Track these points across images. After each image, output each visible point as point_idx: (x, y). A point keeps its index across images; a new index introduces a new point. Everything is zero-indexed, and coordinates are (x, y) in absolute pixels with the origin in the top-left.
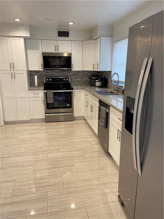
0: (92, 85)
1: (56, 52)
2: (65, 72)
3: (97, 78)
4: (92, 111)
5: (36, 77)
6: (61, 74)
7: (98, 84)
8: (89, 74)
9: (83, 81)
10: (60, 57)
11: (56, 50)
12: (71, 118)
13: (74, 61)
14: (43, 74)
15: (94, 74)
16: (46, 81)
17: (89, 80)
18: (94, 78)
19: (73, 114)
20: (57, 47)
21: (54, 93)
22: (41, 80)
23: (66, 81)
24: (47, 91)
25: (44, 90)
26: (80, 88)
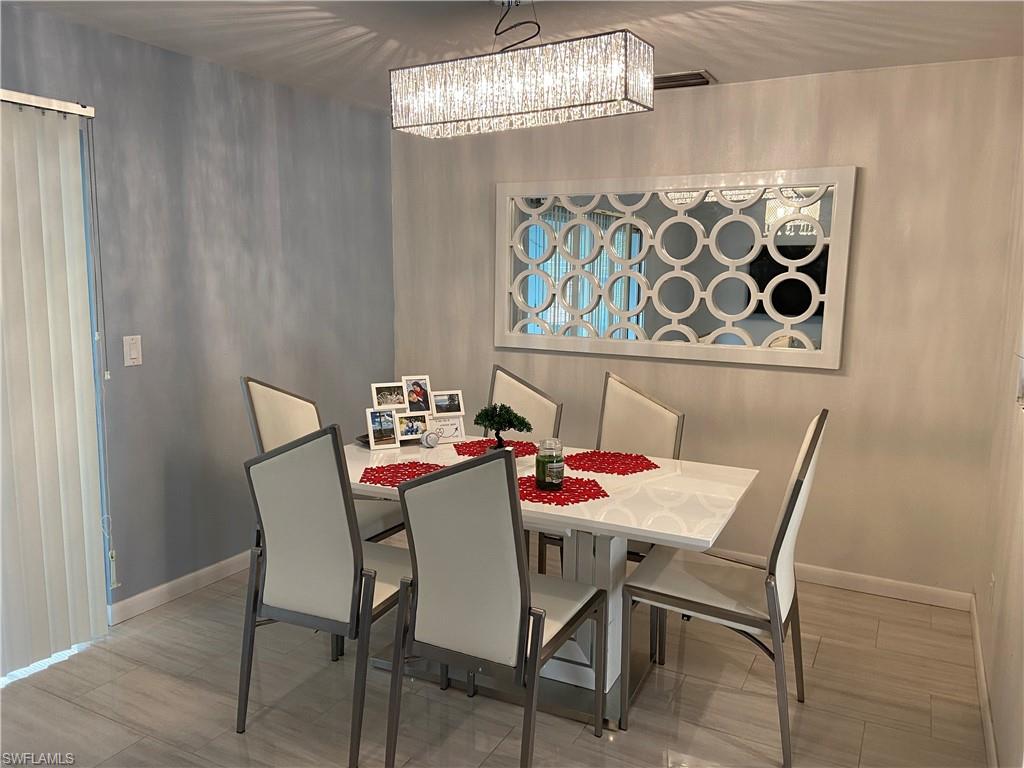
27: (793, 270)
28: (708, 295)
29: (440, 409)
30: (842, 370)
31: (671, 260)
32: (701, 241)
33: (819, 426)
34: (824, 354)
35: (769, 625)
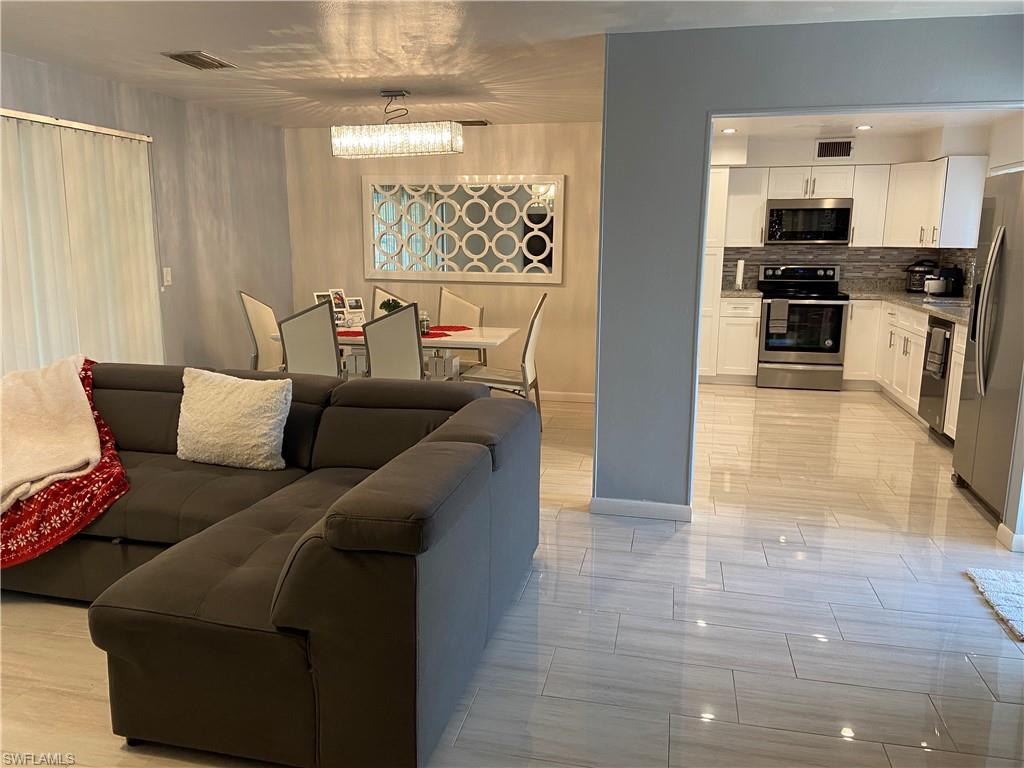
0: (910, 291)
1: (807, 197)
2: (825, 253)
3: (930, 269)
4: (905, 352)
5: (741, 263)
6: (811, 257)
7: (932, 285)
8: (905, 257)
9: (879, 279)
10: (814, 213)
11: (806, 193)
12: (836, 384)
13: (856, 221)
14: (759, 257)
15: (921, 258)
16: (766, 276)
17: (905, 275)
18: (921, 269)
19: (842, 372)
20: (810, 184)
21: (791, 306)
22: (750, 274)
23: (826, 276)
24: (769, 301)
25: (763, 298)
26: (872, 296)
27: (536, 230)
28: (493, 244)
29: (351, 307)
30: (562, 284)
31: (471, 224)
32: (488, 214)
33: (543, 299)
34: (554, 276)
35: (523, 384)
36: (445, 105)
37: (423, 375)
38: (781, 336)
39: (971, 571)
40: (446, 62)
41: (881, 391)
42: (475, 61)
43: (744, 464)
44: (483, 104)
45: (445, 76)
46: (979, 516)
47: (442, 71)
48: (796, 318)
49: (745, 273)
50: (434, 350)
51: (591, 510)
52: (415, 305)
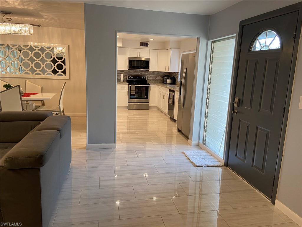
0: (164, 83)
2: (143, 72)
3: (168, 77)
4: (164, 99)
5: (122, 75)
6: (140, 73)
7: (169, 81)
8: (162, 74)
9: (156, 80)
10: (139, 61)
11: (138, 56)
12: (147, 108)
13: (151, 64)
14: (127, 73)
15: (166, 74)
16: (129, 79)
17: (162, 79)
18: (166, 77)
19: (149, 104)
20: (139, 53)
21: (136, 87)
22: (124, 78)
23: (144, 79)
24: (130, 85)
25: (129, 85)
26: (155, 84)
27: (60, 62)
28: (44, 66)
30: (70, 79)
31: (35, 59)
32: (42, 56)
33: (65, 84)
34: (67, 77)
35: (60, 111)
36: (26, 18)
37: (23, 110)
38: (134, 95)
39: (184, 152)
40: (28, 5)
41: (158, 109)
42: (39, 5)
43: (126, 131)
44: (39, 19)
45: (27, 9)
46: (184, 138)
47: (26, 7)
48: (137, 90)
49: (123, 78)
50: (26, 101)
51: (86, 148)
52: (19, 86)
